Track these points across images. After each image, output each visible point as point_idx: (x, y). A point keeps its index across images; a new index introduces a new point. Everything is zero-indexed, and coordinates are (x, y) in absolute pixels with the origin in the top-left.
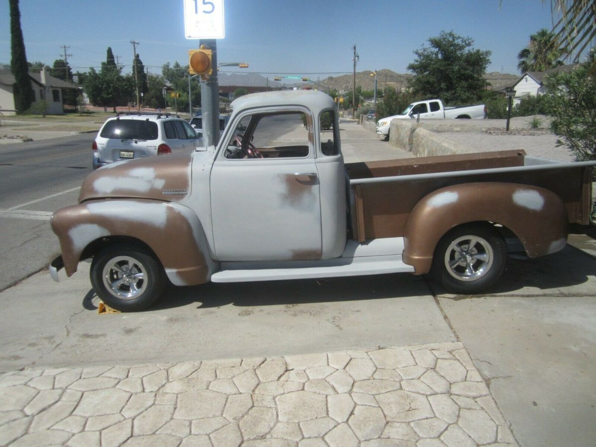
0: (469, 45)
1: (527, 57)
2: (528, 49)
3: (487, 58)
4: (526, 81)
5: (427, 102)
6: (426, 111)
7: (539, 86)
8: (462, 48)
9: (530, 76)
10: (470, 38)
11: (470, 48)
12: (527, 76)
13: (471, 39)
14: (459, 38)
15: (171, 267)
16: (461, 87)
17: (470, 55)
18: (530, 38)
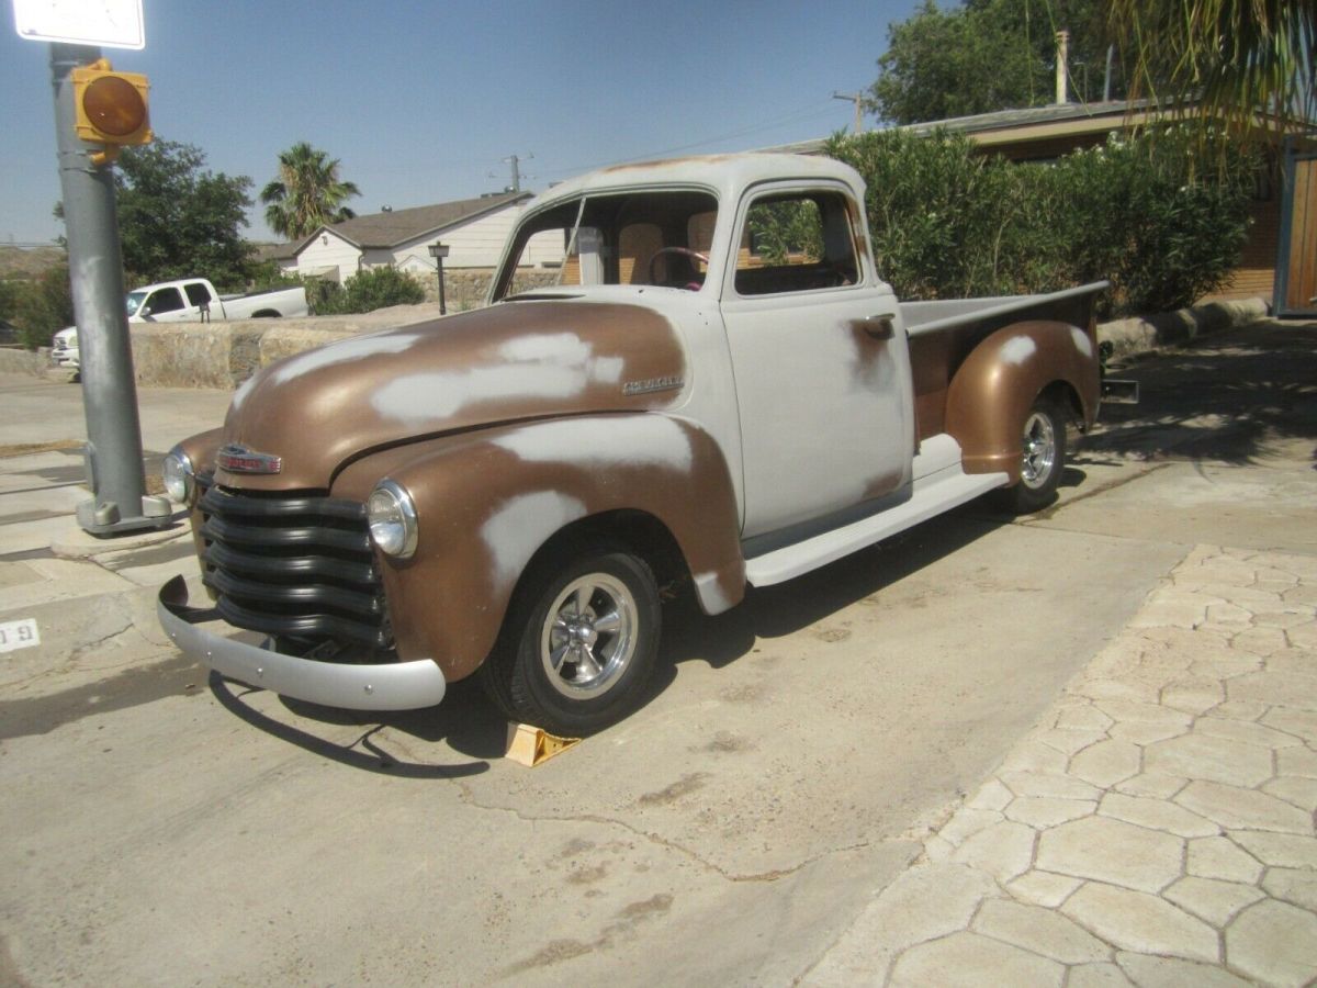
0: (197, 163)
1: (280, 199)
2: (280, 182)
3: (245, 194)
4: (326, 243)
5: (180, 285)
6: (178, 305)
7: (360, 253)
8: (182, 169)
9: (330, 232)
10: (196, 147)
11: (201, 170)
12: (325, 234)
13: (199, 151)
14: (175, 145)
15: (704, 570)
16: (201, 257)
17: (205, 184)
18: (280, 161)
